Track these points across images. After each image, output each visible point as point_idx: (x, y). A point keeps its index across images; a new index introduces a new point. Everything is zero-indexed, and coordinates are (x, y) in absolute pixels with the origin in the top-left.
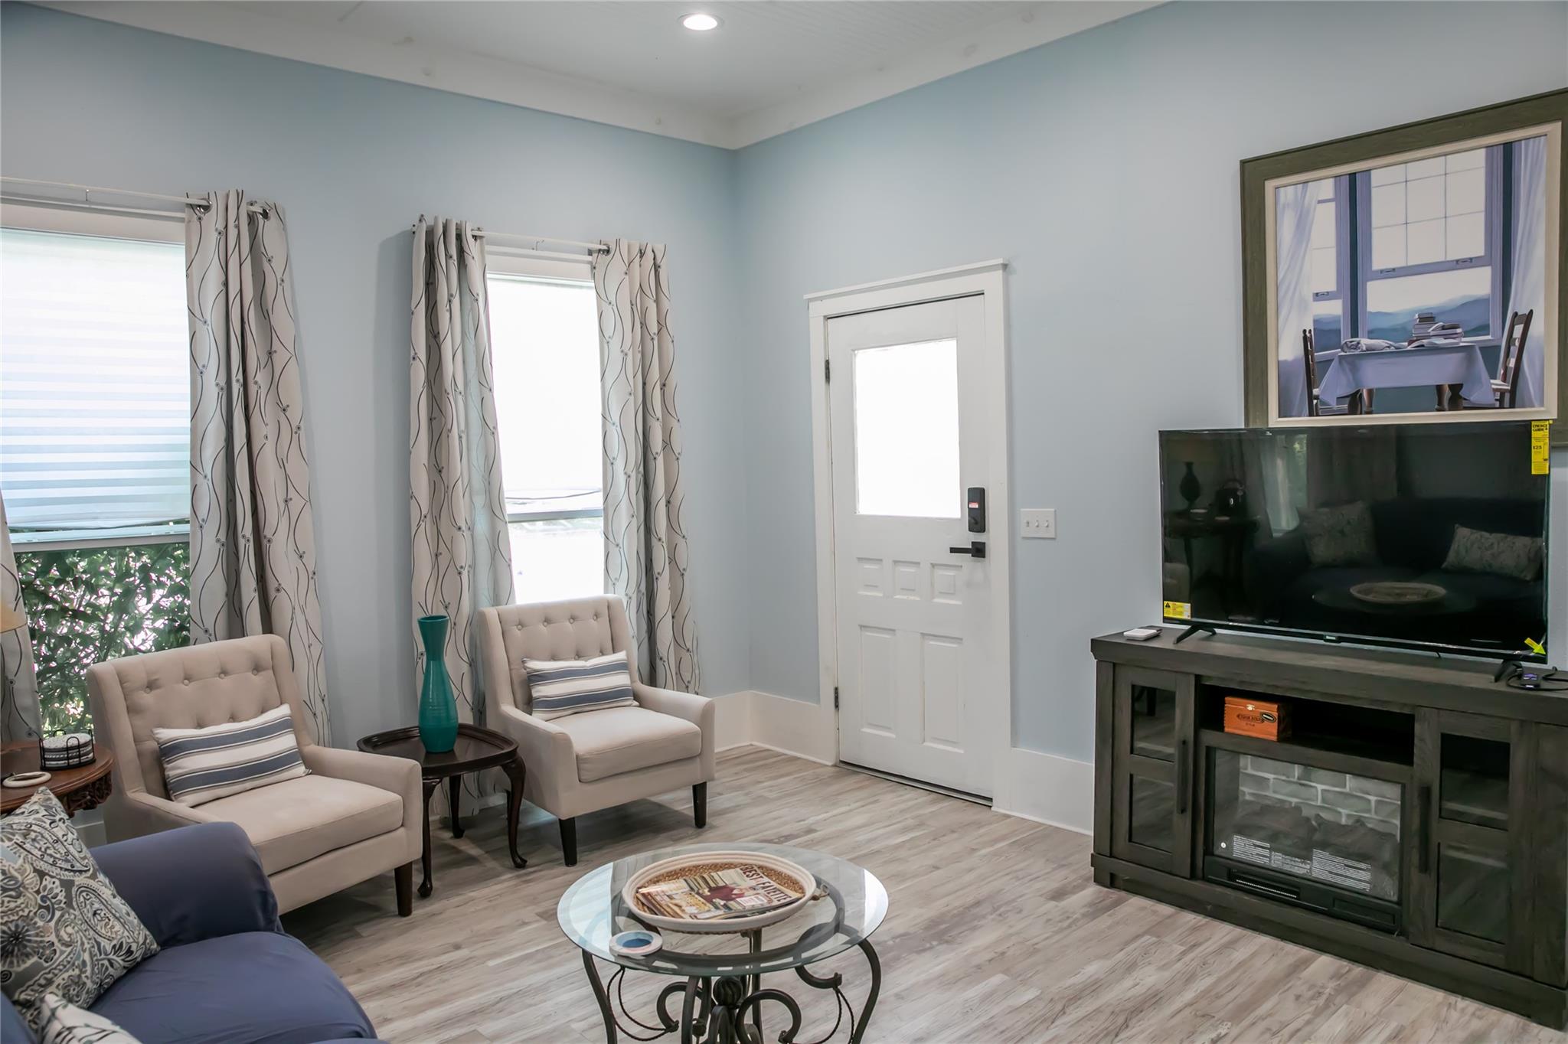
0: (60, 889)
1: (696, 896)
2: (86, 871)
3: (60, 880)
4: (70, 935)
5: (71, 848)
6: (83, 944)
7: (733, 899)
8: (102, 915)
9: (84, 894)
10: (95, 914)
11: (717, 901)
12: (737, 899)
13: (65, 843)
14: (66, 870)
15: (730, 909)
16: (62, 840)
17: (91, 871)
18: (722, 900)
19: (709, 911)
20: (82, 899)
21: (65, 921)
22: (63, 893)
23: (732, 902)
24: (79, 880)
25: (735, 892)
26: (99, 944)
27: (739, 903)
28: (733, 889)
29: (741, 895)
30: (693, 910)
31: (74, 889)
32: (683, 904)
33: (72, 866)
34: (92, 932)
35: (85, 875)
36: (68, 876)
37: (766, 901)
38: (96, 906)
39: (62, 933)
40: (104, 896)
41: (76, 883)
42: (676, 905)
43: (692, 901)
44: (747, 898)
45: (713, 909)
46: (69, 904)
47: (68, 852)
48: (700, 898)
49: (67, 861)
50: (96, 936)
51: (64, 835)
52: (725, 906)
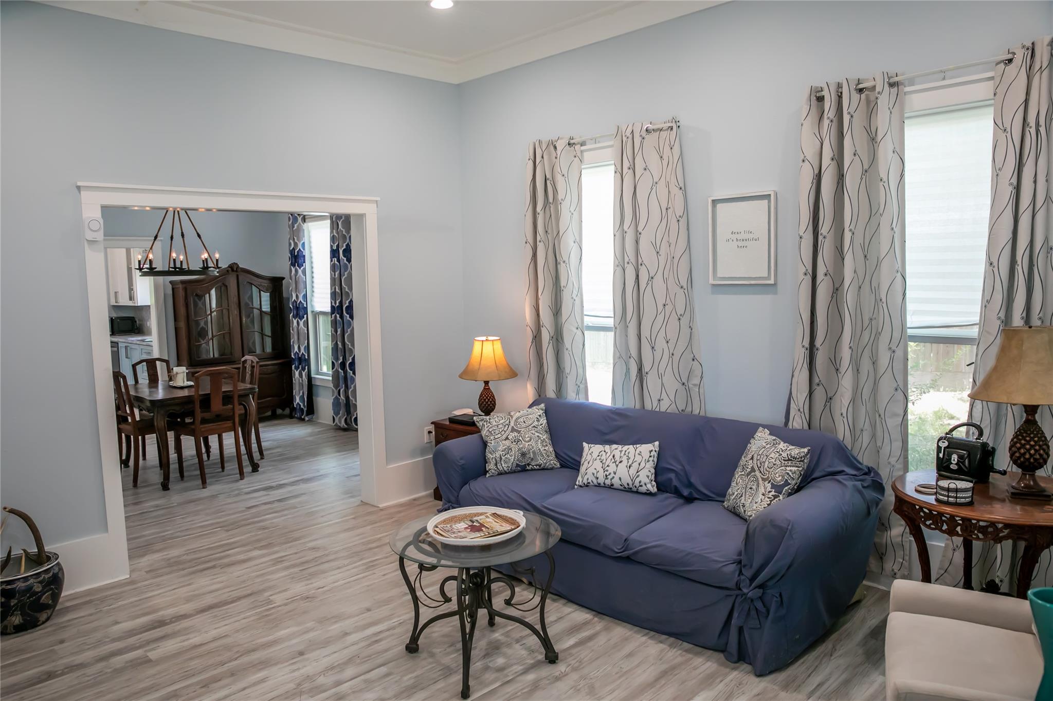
0: (750, 467)
1: (489, 527)
2: (762, 474)
3: (753, 466)
4: (739, 482)
5: (767, 463)
6: (739, 489)
7: (470, 526)
8: (753, 492)
9: (755, 479)
10: (751, 488)
11: (478, 525)
12: (467, 526)
13: (767, 459)
14: (757, 465)
15: (470, 520)
16: (769, 458)
17: (764, 477)
18: (475, 525)
19: (480, 519)
20: (752, 479)
21: (742, 477)
22: (750, 470)
23: (470, 524)
24: (757, 473)
25: (469, 530)
26: (742, 496)
27: (467, 524)
28: (471, 531)
29: (466, 528)
30: (488, 520)
31: (753, 474)
32: (494, 523)
33: (760, 467)
34: (744, 490)
35: (761, 474)
36: (756, 468)
37: (453, 526)
38: (754, 487)
39: (739, 479)
40: (760, 489)
41: (756, 473)
42: (497, 522)
43: (490, 524)
44: (463, 527)
45: (479, 520)
46: (748, 475)
47: (764, 462)
48: (487, 526)
49: (761, 464)
50: (744, 494)
51: (771, 457)
52: (473, 522)
